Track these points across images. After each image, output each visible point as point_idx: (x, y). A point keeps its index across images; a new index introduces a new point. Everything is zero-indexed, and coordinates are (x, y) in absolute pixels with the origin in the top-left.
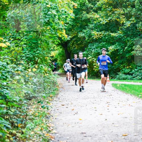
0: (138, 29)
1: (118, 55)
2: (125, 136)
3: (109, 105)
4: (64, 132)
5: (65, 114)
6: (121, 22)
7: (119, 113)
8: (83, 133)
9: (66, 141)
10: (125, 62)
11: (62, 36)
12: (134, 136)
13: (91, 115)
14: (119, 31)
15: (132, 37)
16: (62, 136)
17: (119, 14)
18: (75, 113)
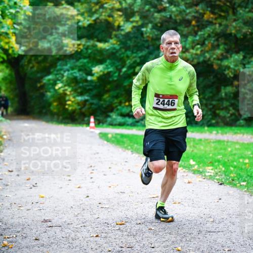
0: (145, 36)
1: (110, 83)
2: (121, 225)
3: (93, 171)
4: (12, 218)
5: (15, 186)
6: (116, 24)
7: (110, 185)
8: (45, 221)
9: (14, 236)
10: (122, 95)
11: (9, 46)
12: (136, 226)
13: (61, 188)
14: (112, 38)
15: (135, 51)
16: (8, 226)
17: (113, 9)
18: (32, 186)
